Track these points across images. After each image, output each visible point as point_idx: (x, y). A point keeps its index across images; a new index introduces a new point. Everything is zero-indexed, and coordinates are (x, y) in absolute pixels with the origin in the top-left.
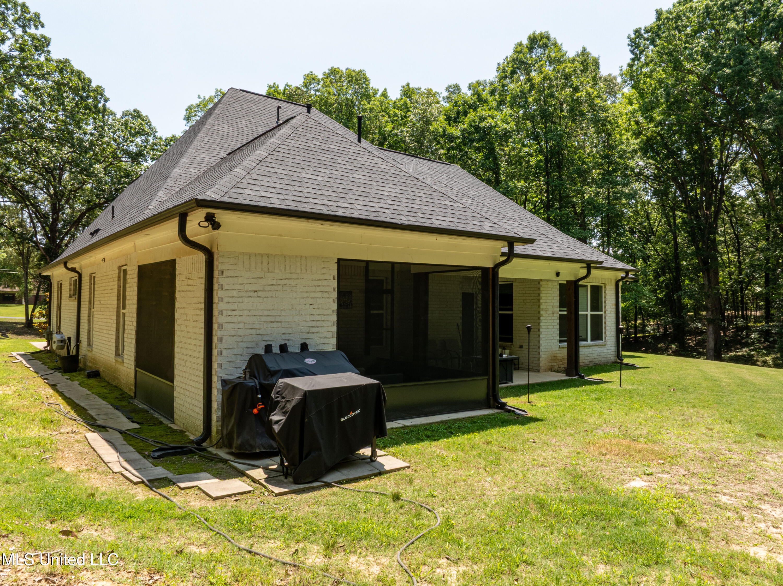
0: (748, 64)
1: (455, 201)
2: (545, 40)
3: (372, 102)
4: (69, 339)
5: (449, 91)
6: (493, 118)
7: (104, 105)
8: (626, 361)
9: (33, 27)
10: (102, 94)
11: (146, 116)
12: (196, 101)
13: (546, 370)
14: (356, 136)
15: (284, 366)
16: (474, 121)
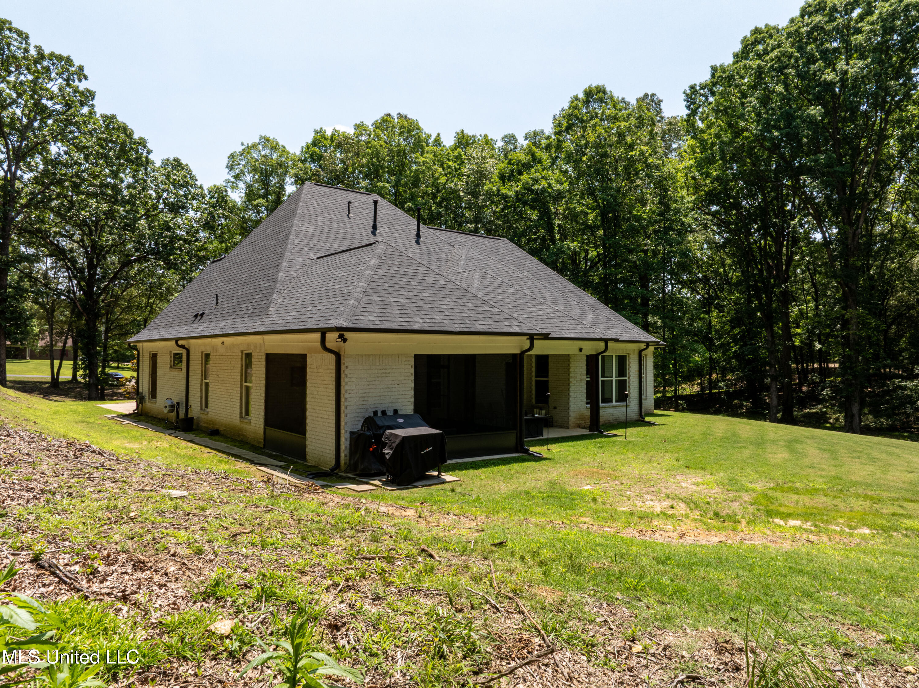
0: (795, 127)
1: (493, 306)
2: (601, 95)
3: (425, 155)
4: (178, 404)
5: (505, 142)
6: (546, 179)
7: (147, 157)
8: (647, 419)
9: (77, 80)
10: (145, 147)
11: (187, 165)
12: (239, 149)
13: (574, 427)
14: (415, 222)
15: (387, 423)
16: (527, 183)
